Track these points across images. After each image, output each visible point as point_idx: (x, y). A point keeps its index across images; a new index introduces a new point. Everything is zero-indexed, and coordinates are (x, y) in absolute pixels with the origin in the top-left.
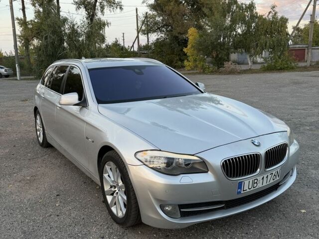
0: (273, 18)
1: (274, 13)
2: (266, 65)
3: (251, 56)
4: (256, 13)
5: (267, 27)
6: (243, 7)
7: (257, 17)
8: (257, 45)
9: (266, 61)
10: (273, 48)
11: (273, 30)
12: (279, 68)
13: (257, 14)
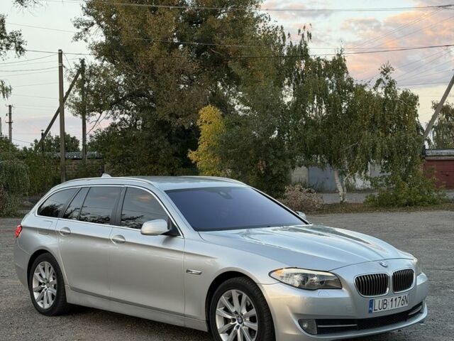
0: (386, 92)
1: (387, 82)
2: (376, 194)
3: (342, 174)
4: (350, 80)
5: (376, 112)
6: (320, 66)
7: (351, 89)
8: (355, 149)
9: (376, 185)
10: (390, 158)
11: (387, 119)
12: (405, 201)
13: (352, 82)
